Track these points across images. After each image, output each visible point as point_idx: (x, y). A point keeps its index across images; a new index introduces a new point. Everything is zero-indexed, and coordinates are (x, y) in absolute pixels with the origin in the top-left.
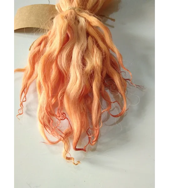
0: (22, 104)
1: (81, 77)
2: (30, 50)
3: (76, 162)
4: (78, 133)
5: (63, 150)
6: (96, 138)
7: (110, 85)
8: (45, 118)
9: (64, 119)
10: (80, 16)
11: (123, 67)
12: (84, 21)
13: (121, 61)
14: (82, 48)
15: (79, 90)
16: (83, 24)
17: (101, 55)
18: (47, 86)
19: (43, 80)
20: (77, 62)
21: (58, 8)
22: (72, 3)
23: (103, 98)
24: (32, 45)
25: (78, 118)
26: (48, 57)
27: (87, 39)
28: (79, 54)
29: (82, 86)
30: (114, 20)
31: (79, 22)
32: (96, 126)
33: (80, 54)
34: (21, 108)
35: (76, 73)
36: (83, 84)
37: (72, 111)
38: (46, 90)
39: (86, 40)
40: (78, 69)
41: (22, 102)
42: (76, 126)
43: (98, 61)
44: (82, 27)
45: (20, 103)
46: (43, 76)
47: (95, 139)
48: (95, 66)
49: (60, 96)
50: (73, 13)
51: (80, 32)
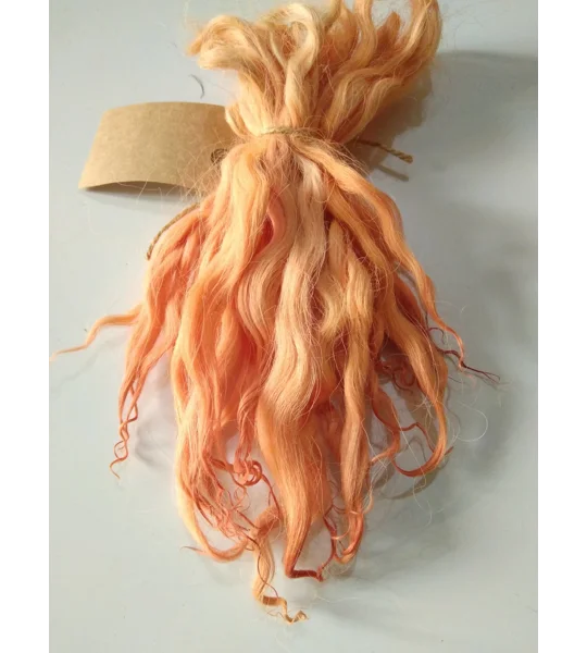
0: (125, 429)
1: (309, 356)
2: (149, 257)
3: (292, 615)
4: (302, 527)
5: (255, 577)
6: (354, 544)
7: (395, 370)
8: (199, 481)
9: (257, 481)
10: (306, 157)
11: (435, 317)
12: (319, 176)
13: (429, 300)
14: (313, 264)
15: (304, 394)
16: (316, 187)
17: (369, 284)
18: (205, 383)
19: (196, 365)
20: (297, 305)
21: (236, 123)
22: (279, 114)
23: (376, 415)
24: (156, 242)
25: (299, 482)
26: (209, 290)
27: (327, 233)
28: (302, 282)
29: (313, 384)
30: (408, 159)
31: (300, 175)
32: (354, 507)
33: (305, 284)
34: (121, 439)
35: (293, 342)
36: (314, 377)
37: (282, 461)
38: (204, 395)
39: (323, 238)
40: (300, 331)
41: (126, 424)
42: (294, 506)
43: (359, 303)
44: (311, 196)
45: (120, 426)
46: (196, 352)
47: (351, 547)
48: (351, 318)
49: (245, 410)
50: (282, 149)
51: (305, 212)
